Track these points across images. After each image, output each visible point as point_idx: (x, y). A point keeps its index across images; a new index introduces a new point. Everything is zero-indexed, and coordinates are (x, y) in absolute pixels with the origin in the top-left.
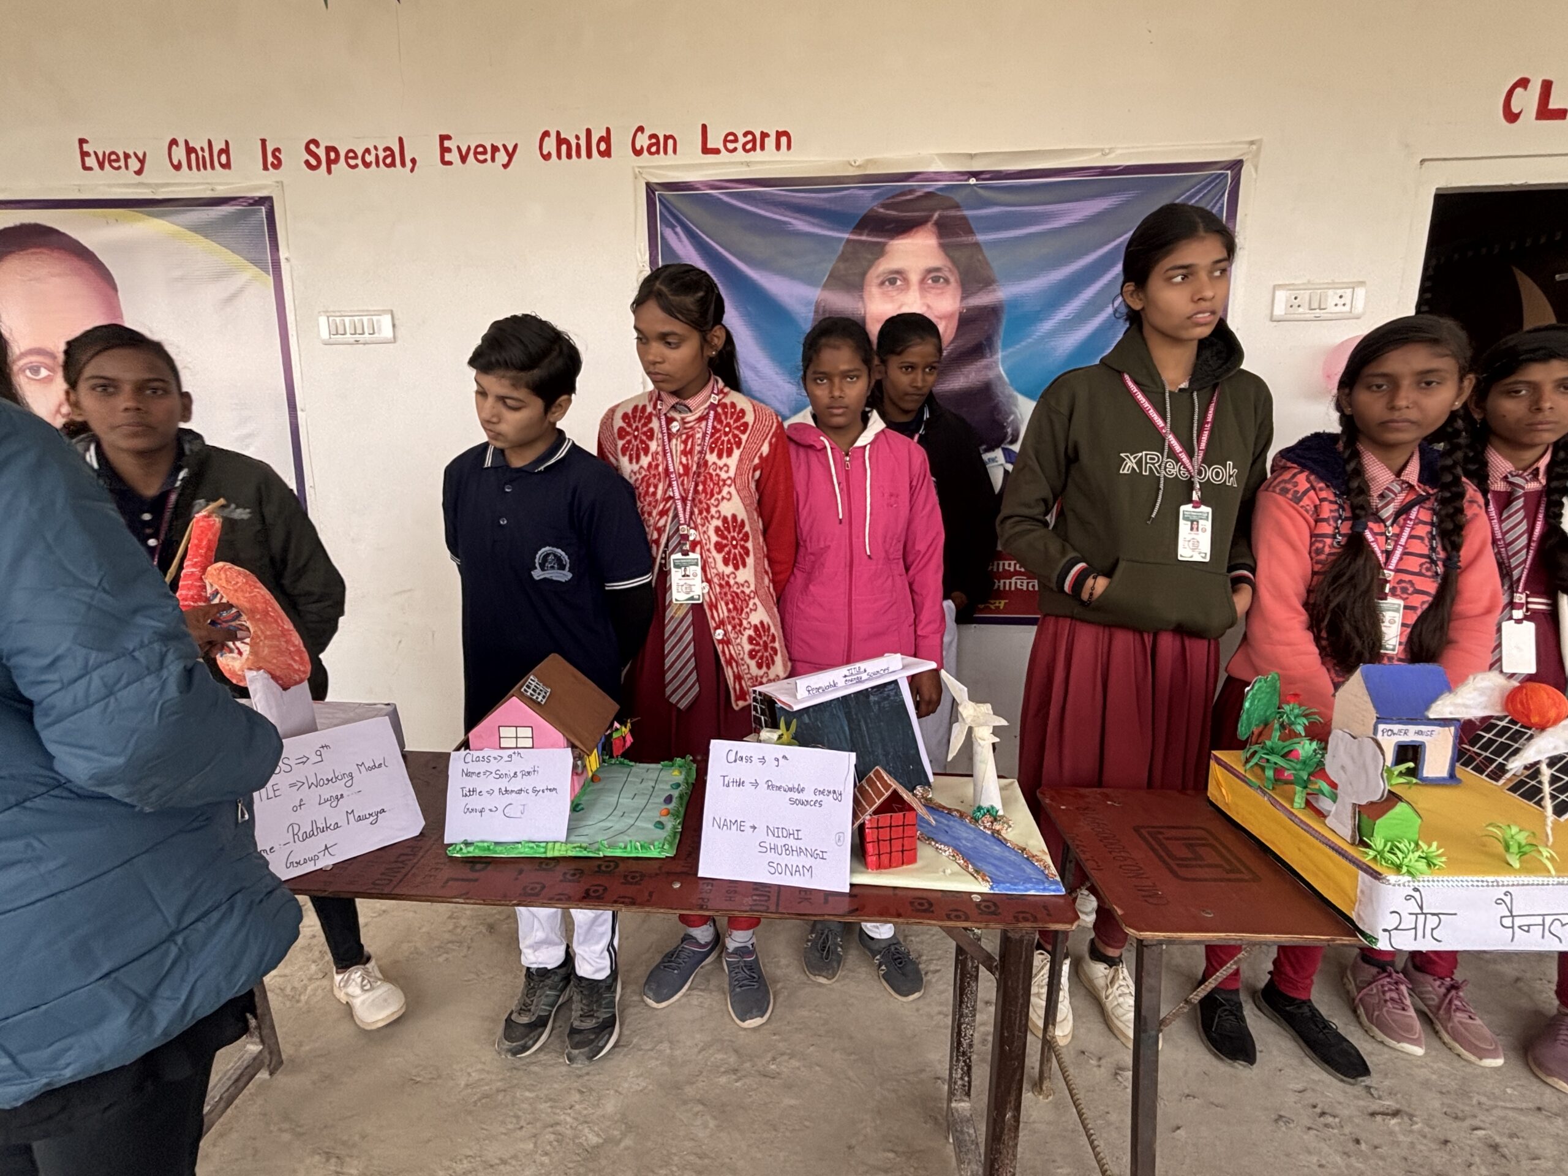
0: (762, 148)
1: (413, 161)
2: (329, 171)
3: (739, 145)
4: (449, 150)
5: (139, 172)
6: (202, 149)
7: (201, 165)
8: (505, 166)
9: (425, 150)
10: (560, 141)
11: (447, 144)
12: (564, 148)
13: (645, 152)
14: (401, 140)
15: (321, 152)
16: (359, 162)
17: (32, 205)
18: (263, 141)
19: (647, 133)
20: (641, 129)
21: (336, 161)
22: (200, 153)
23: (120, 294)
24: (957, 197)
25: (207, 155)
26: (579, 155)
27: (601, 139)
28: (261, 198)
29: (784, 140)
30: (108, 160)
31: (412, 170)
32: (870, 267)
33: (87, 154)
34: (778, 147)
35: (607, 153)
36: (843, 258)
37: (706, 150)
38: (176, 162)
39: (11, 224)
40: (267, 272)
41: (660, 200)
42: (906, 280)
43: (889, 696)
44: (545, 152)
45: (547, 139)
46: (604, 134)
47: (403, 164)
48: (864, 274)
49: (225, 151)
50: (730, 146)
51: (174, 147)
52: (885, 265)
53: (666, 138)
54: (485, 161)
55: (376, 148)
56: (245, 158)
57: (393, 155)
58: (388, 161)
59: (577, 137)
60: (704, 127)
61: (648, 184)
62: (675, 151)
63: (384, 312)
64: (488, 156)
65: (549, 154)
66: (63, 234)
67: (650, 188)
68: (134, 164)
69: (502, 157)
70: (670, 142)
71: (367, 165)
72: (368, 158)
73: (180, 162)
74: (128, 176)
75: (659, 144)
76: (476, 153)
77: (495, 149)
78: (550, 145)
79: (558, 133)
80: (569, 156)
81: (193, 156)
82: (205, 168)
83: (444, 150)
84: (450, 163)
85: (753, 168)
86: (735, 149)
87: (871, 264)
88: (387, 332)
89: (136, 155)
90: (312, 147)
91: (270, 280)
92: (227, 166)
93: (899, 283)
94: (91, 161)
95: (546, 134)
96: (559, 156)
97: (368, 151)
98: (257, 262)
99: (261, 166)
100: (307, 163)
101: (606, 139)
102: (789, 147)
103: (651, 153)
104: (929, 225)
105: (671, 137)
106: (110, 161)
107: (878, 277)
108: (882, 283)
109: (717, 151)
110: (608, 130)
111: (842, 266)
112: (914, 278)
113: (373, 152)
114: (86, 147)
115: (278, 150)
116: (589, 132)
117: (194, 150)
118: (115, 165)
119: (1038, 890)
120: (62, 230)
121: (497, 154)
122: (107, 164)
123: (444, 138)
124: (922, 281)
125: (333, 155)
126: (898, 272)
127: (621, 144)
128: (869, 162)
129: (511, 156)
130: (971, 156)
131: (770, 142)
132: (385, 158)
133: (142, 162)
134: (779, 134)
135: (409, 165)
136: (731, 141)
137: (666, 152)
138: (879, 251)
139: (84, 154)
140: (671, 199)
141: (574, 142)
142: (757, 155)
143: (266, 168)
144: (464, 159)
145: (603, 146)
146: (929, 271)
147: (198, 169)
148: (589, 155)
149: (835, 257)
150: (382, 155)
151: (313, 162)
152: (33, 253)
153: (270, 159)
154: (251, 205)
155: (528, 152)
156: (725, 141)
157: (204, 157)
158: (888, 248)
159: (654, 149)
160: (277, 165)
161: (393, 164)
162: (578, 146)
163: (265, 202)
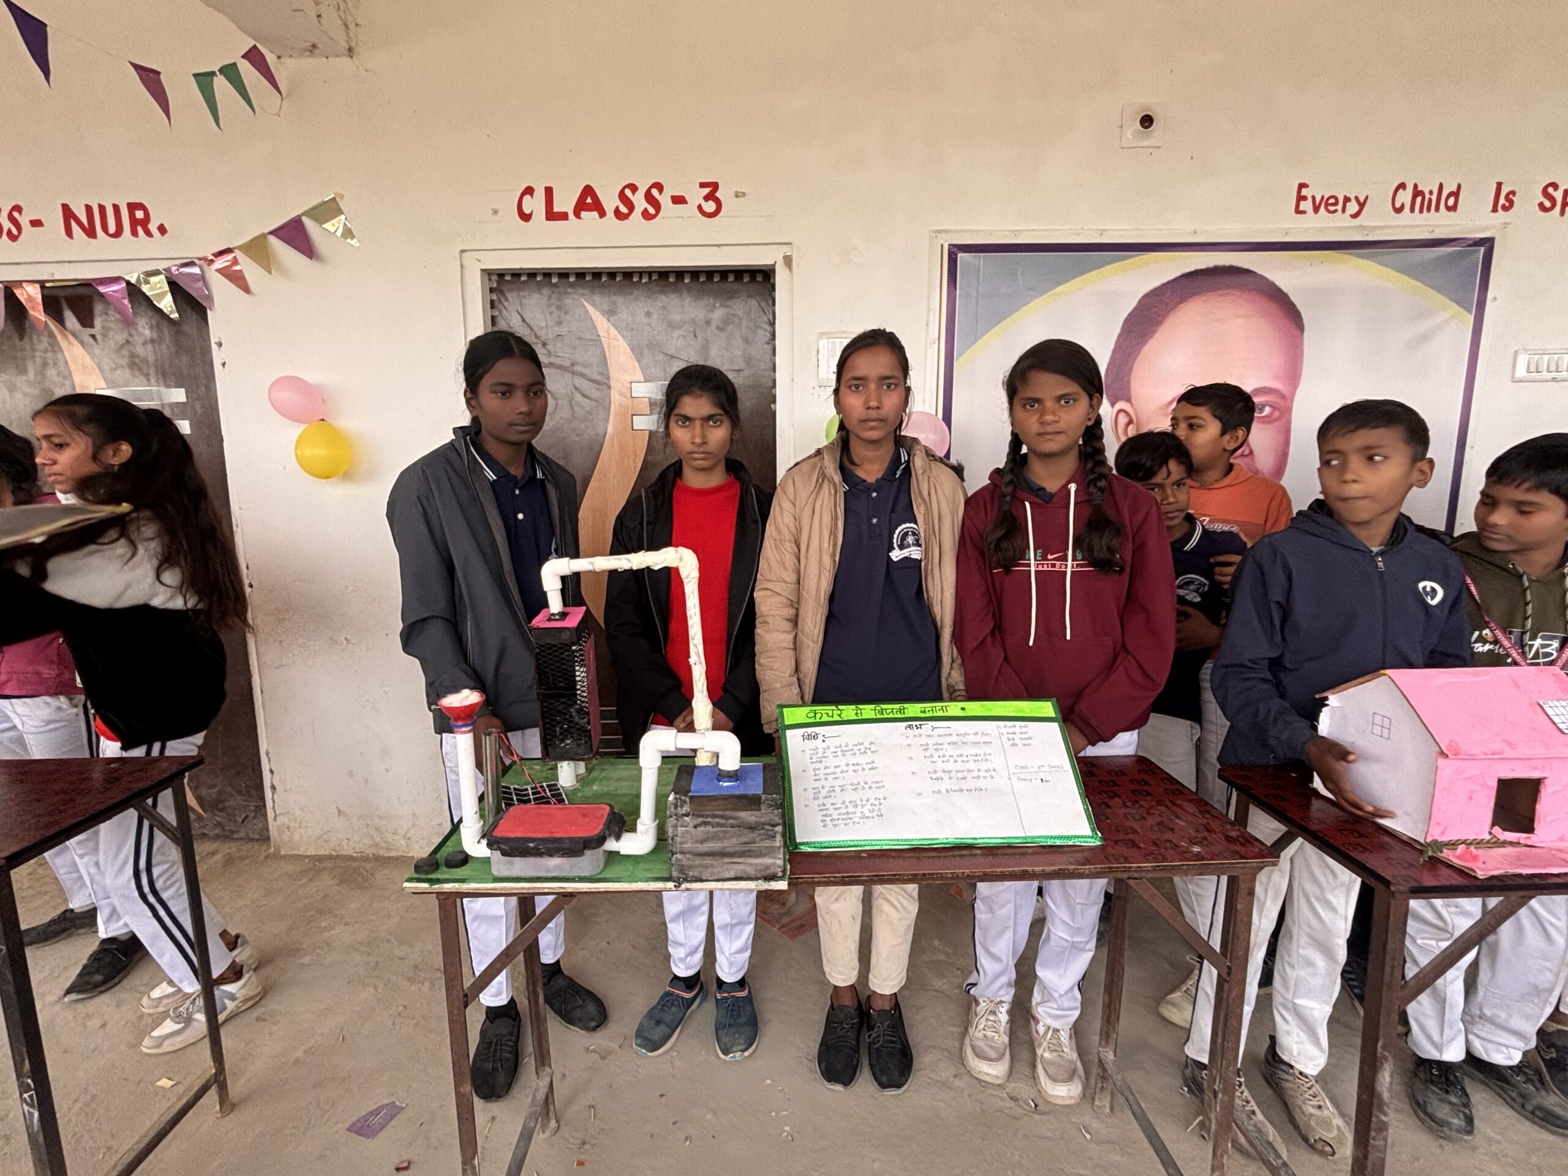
2: (1562, 213)
5: (1355, 216)
6: (1431, 193)
7: (1426, 207)
15: (1558, 196)
17: (1231, 247)
18: (1499, 185)
22: (1427, 196)
23: (1306, 334)
25: (1434, 198)
28: (1482, 239)
30: (1328, 204)
33: (1305, 198)
38: (1398, 205)
39: (1203, 266)
40: (1470, 312)
49: (1456, 194)
51: (1401, 191)
56: (1477, 200)
66: (1262, 277)
68: (1353, 207)
73: (1403, 206)
81: (1419, 199)
82: (1429, 210)
89: (1357, 198)
90: (1550, 190)
91: (1470, 319)
94: (1306, 205)
98: (1458, 301)
99: (1491, 207)
100: (1541, 206)
106: (1327, 205)
114: (1304, 192)
115: (1513, 193)
117: (1422, 193)
118: (1332, 208)
120: (1260, 272)
122: (1322, 208)
133: (1362, 205)
139: (1301, 198)
143: (1495, 210)
147: (1421, 211)
151: (1548, 204)
152: (1222, 295)
153: (1502, 201)
154: (1468, 246)
157: (1430, 200)
160: (1509, 206)
163: (1488, 244)
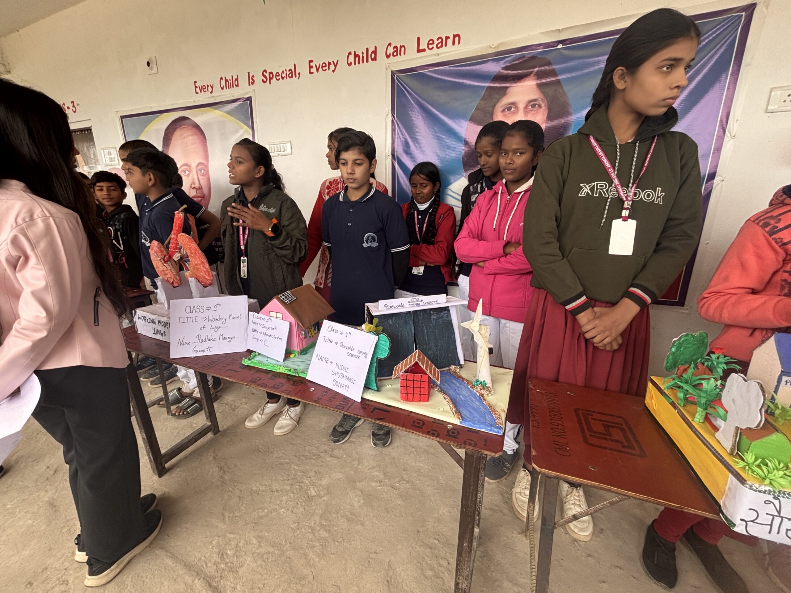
0: (446, 45)
1: (299, 74)
2: (270, 83)
3: (435, 46)
4: (312, 67)
5: (211, 92)
6: (230, 80)
7: (230, 86)
8: (333, 71)
9: (303, 69)
10: (356, 56)
11: (311, 64)
12: (357, 59)
13: (391, 56)
14: (295, 65)
15: (267, 75)
16: (280, 77)
17: (182, 109)
18: (249, 73)
19: (393, 46)
20: (390, 44)
21: (272, 78)
23: (207, 141)
24: (549, 57)
25: (231, 82)
26: (363, 62)
27: (373, 52)
28: (248, 97)
29: (457, 39)
30: (203, 89)
31: (299, 78)
32: (497, 102)
34: (454, 44)
35: (374, 59)
36: (484, 98)
37: (419, 51)
41: (397, 79)
42: (517, 108)
43: (443, 317)
44: (349, 62)
45: (350, 56)
46: (374, 49)
47: (296, 76)
48: (494, 106)
49: (237, 79)
50: (430, 46)
51: (221, 80)
52: (506, 100)
53: (401, 47)
54: (326, 70)
55: (286, 70)
56: (243, 81)
57: (292, 73)
58: (290, 75)
59: (363, 53)
60: (419, 38)
61: (392, 72)
62: (404, 53)
63: (288, 142)
64: (327, 68)
65: (351, 63)
67: (393, 73)
68: (210, 89)
69: (332, 67)
70: (403, 49)
71: (283, 78)
72: (284, 75)
73: (223, 86)
74: (208, 94)
75: (398, 51)
76: (322, 67)
77: (330, 64)
78: (351, 58)
79: (355, 52)
80: (359, 63)
81: (227, 83)
83: (311, 67)
84: (312, 73)
85: (440, 56)
86: (433, 48)
87: (498, 100)
88: (289, 151)
89: (210, 85)
90: (264, 73)
91: (250, 132)
92: (237, 86)
93: (513, 109)
94: (198, 90)
95: (350, 53)
96: (355, 64)
97: (283, 72)
98: (246, 124)
100: (263, 80)
101: (375, 52)
102: (459, 42)
103: (394, 56)
104: (532, 75)
105: (404, 46)
107: (501, 107)
108: (504, 110)
109: (424, 50)
110: (376, 47)
111: (482, 103)
112: (521, 106)
113: (285, 72)
114: (196, 84)
115: (253, 76)
116: (367, 49)
117: (227, 80)
118: (205, 90)
119: (487, 430)
120: (190, 118)
121: (330, 66)
123: (311, 61)
124: (526, 107)
125: (271, 76)
126: (513, 104)
127: (381, 54)
128: (500, 44)
129: (335, 66)
130: (559, 31)
131: (450, 41)
132: (289, 74)
133: (212, 88)
134: (455, 36)
135: (298, 75)
136: (431, 44)
137: (400, 54)
138: (503, 91)
139: (196, 87)
140: (402, 78)
141: (361, 55)
142: (444, 49)
143: (249, 85)
144: (318, 70)
145: (373, 56)
146: (530, 101)
147: (229, 88)
148: (367, 61)
149: (479, 99)
150: (288, 73)
151: (265, 80)
152: (183, 128)
153: (251, 80)
154: (245, 101)
155: (343, 64)
156: (428, 44)
158: (509, 90)
159: (395, 54)
160: (253, 83)
161: (292, 77)
162: (363, 57)
163: (249, 99)
